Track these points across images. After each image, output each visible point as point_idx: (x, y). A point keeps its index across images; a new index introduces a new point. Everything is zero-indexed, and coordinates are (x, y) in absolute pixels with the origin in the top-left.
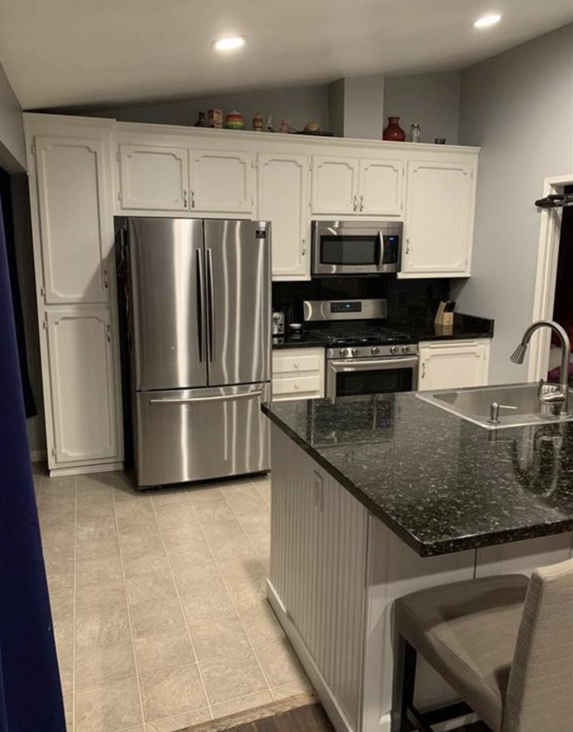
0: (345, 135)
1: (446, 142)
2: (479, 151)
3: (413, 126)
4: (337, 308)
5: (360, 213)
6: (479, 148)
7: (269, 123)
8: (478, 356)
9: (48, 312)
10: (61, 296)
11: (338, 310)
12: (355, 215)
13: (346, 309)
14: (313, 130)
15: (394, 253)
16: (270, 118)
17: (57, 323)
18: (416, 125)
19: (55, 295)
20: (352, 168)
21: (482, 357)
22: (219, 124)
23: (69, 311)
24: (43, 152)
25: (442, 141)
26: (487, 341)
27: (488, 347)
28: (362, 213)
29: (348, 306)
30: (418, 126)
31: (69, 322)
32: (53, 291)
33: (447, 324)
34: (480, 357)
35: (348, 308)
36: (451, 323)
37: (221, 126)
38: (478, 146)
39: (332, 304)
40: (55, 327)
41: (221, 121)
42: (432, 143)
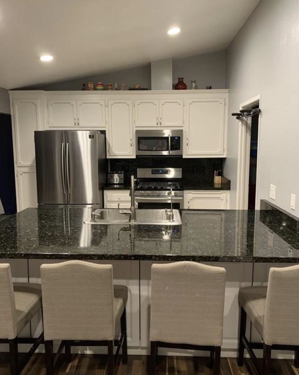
0: (152, 89)
1: (212, 88)
2: (228, 91)
3: (192, 81)
4: (154, 172)
5: (160, 126)
6: (228, 90)
7: (116, 86)
8: (222, 200)
9: (18, 170)
10: (23, 163)
11: (155, 173)
12: (158, 127)
13: (160, 173)
14: (136, 87)
15: (178, 145)
16: (116, 84)
17: (21, 175)
18: (193, 81)
19: (21, 163)
20: (155, 105)
21: (225, 200)
22: (92, 88)
23: (26, 170)
24: (16, 105)
25: (209, 87)
26: (228, 192)
27: (228, 195)
28: (161, 126)
29: (161, 171)
30: (195, 81)
31: (27, 174)
32: (20, 161)
33: (218, 182)
34: (224, 200)
35: (160, 172)
36: (220, 182)
37: (92, 89)
38: (227, 89)
39: (152, 170)
40: (21, 176)
41: (93, 87)
42: (205, 89)
